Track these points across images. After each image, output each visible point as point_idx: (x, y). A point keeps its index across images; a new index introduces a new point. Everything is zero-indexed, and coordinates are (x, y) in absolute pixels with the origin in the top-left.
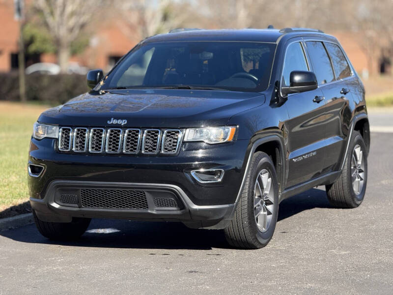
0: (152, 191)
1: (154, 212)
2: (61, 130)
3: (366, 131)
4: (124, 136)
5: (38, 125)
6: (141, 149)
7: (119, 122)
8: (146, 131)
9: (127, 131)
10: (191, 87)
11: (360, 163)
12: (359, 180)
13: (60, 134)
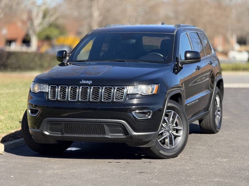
0: (108, 124)
1: (109, 137)
2: (50, 87)
3: (221, 87)
4: (90, 90)
5: (34, 84)
6: (101, 99)
7: (87, 82)
8: (104, 88)
9: (92, 87)
10: (125, 61)
11: (218, 106)
12: (218, 116)
13: (50, 89)
